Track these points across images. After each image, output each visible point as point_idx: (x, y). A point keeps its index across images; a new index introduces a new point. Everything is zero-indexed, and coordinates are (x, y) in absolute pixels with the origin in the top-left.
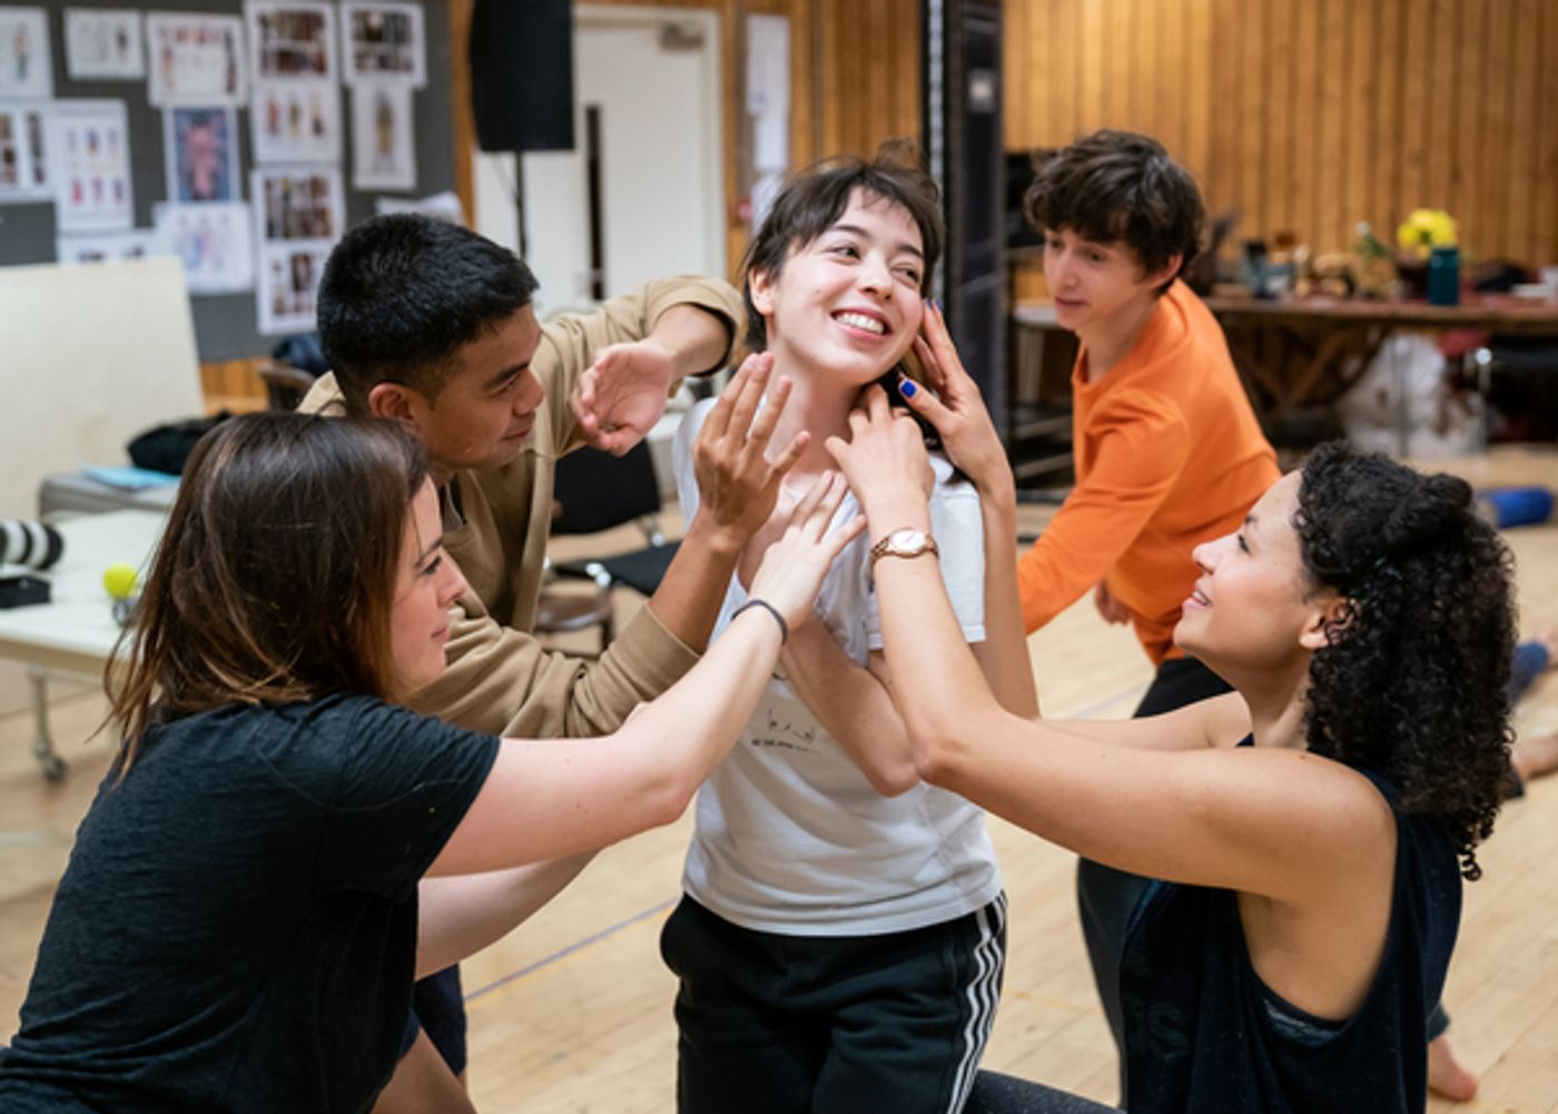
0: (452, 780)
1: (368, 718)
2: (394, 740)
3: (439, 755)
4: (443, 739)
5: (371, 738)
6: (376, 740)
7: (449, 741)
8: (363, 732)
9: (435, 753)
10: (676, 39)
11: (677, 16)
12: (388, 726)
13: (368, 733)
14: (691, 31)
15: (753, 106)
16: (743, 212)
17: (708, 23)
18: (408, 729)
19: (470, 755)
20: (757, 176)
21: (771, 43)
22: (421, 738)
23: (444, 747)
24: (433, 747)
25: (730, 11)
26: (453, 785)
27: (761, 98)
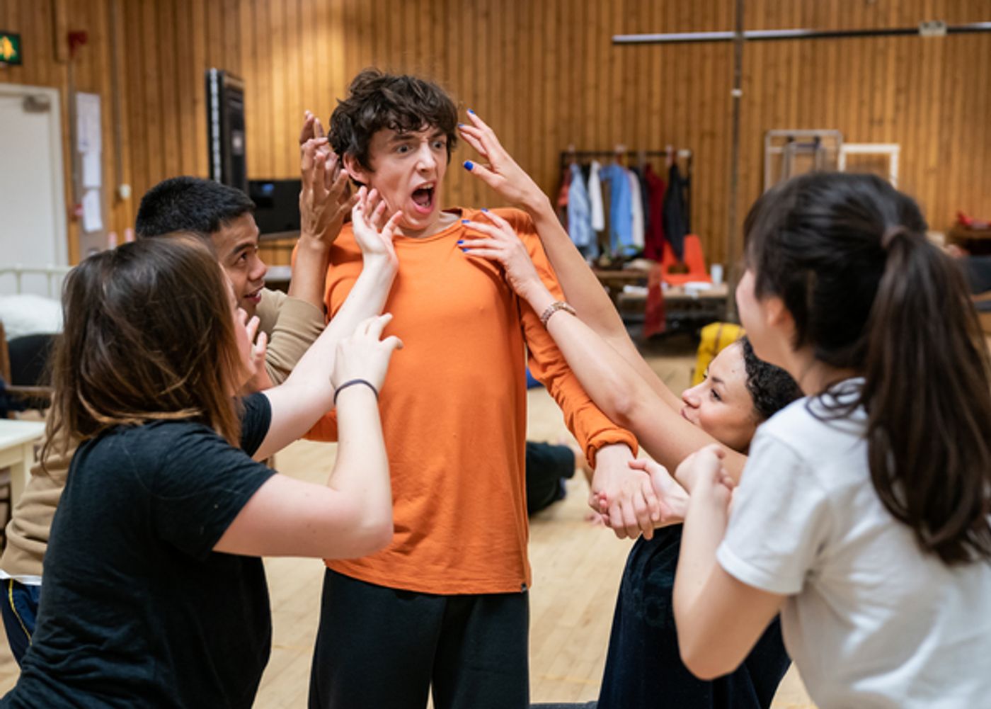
0: (229, 490)
1: (185, 439)
2: (197, 456)
3: (225, 473)
4: (230, 464)
5: (183, 452)
6: (186, 454)
7: (235, 465)
8: (179, 446)
9: (224, 469)
10: (33, 105)
11: (33, 91)
12: (196, 447)
13: (182, 448)
14: (43, 100)
15: (81, 148)
16: (78, 212)
17: (52, 96)
18: (210, 451)
19: (247, 477)
20: (85, 191)
21: (90, 110)
22: (217, 459)
23: (230, 468)
24: (223, 466)
25: (65, 89)
26: (231, 494)
27: (85, 144)
